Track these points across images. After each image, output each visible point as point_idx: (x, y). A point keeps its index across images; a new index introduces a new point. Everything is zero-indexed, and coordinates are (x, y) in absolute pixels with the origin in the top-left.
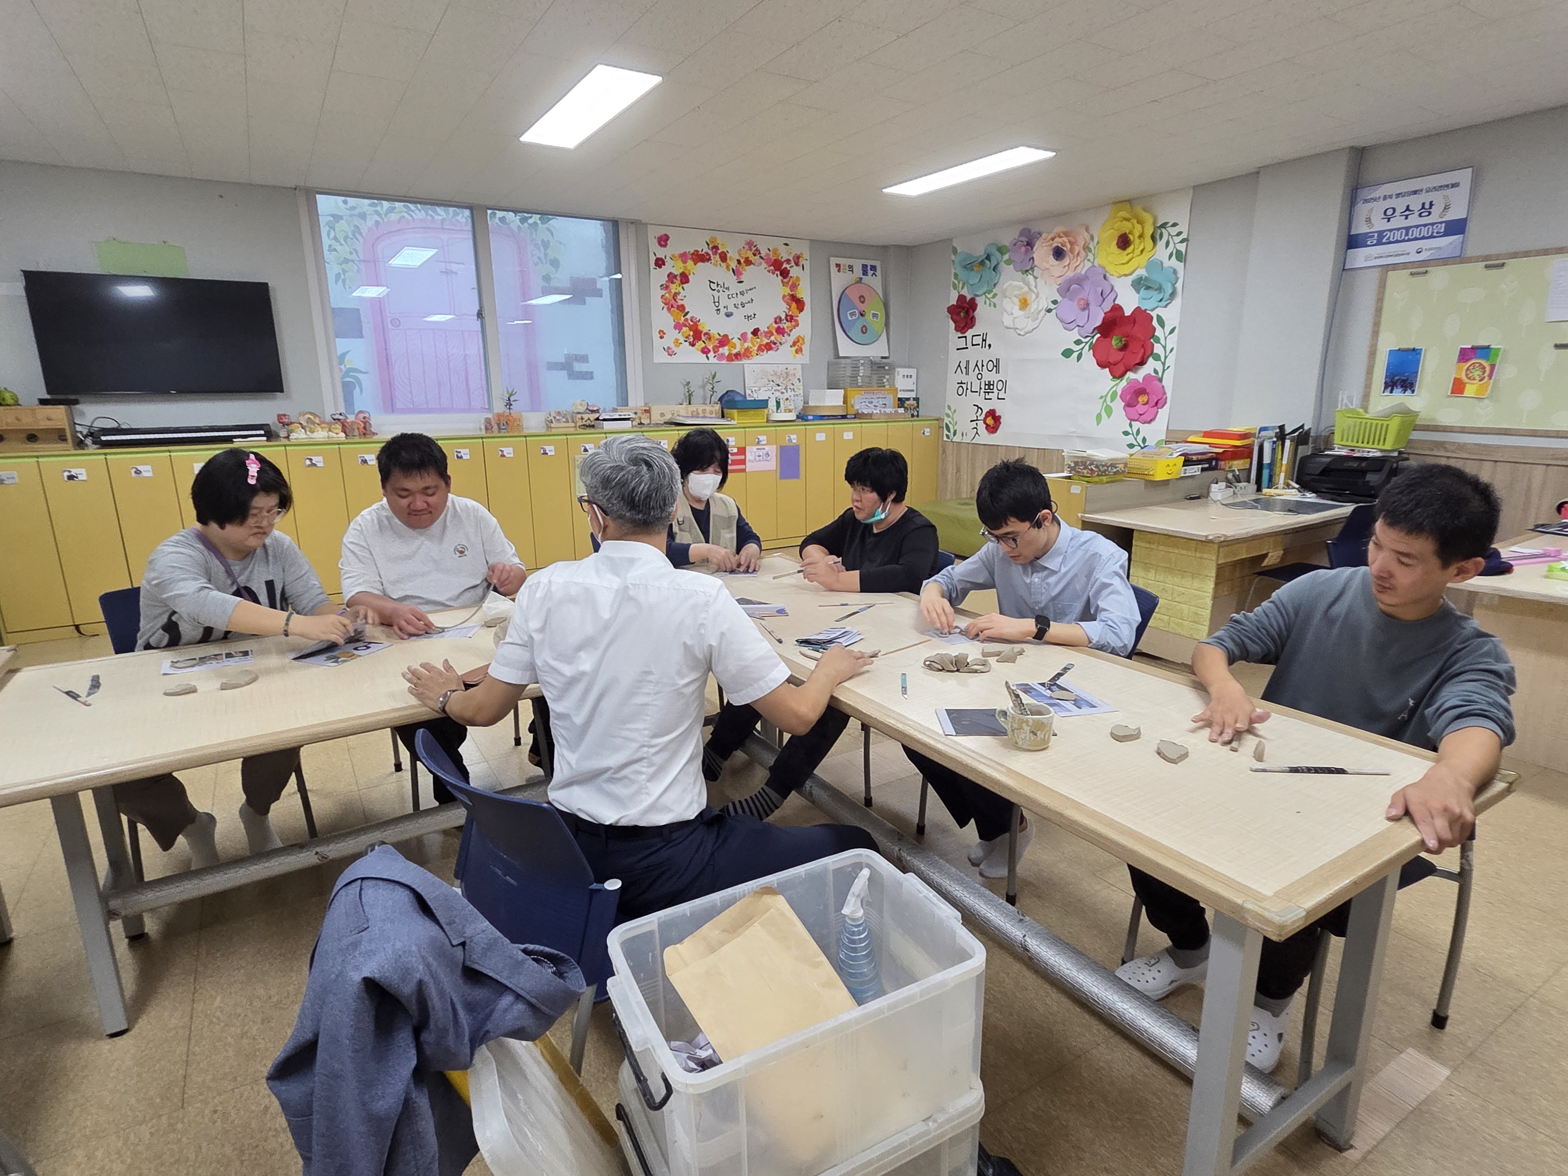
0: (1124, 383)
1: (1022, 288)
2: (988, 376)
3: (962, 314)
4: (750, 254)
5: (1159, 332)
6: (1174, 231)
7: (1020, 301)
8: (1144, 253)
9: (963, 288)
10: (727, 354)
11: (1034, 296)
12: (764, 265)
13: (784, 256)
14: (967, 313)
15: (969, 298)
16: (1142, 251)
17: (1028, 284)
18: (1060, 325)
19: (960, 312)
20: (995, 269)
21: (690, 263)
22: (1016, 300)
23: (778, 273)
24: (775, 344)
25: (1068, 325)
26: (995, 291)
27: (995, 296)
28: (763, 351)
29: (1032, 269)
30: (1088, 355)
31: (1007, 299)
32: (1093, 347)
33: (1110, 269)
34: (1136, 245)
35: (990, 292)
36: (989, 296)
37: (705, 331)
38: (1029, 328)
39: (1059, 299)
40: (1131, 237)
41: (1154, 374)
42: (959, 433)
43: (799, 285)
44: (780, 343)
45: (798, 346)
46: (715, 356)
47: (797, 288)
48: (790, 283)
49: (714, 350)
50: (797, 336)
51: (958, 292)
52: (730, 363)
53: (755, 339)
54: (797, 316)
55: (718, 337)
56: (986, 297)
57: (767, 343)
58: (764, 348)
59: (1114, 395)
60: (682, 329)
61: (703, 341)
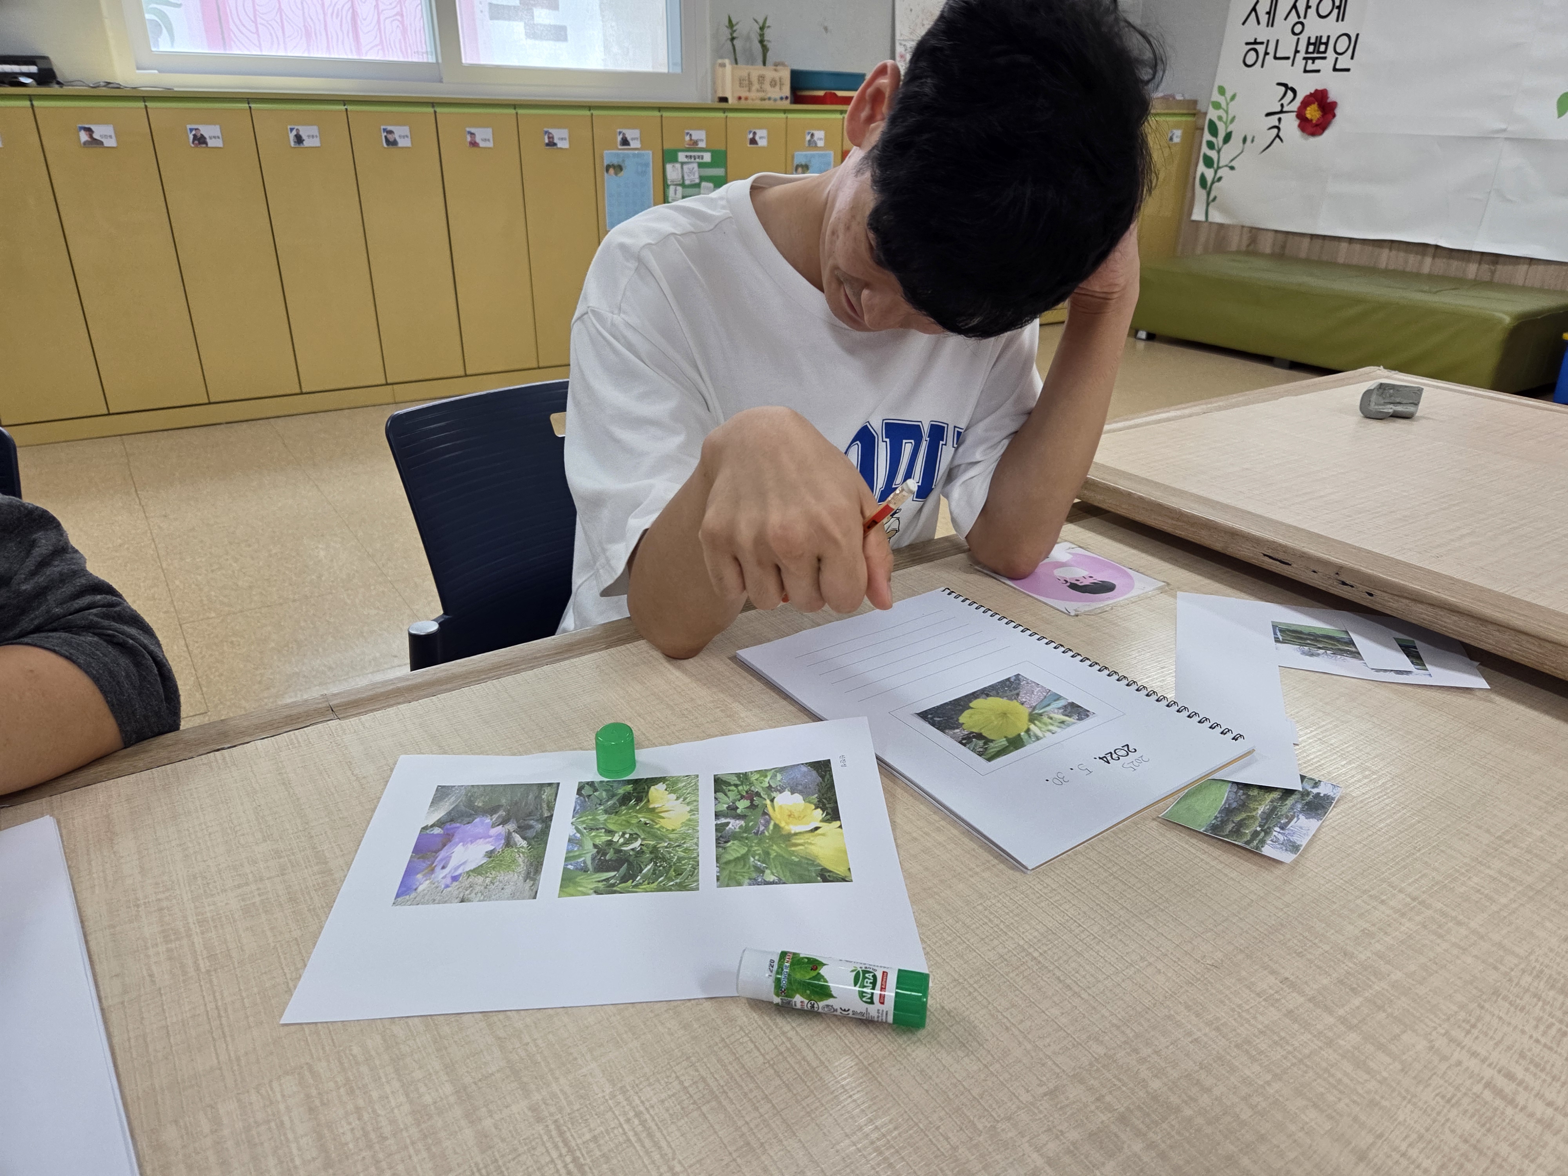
2: (1318, 28)
42: (1236, 139)
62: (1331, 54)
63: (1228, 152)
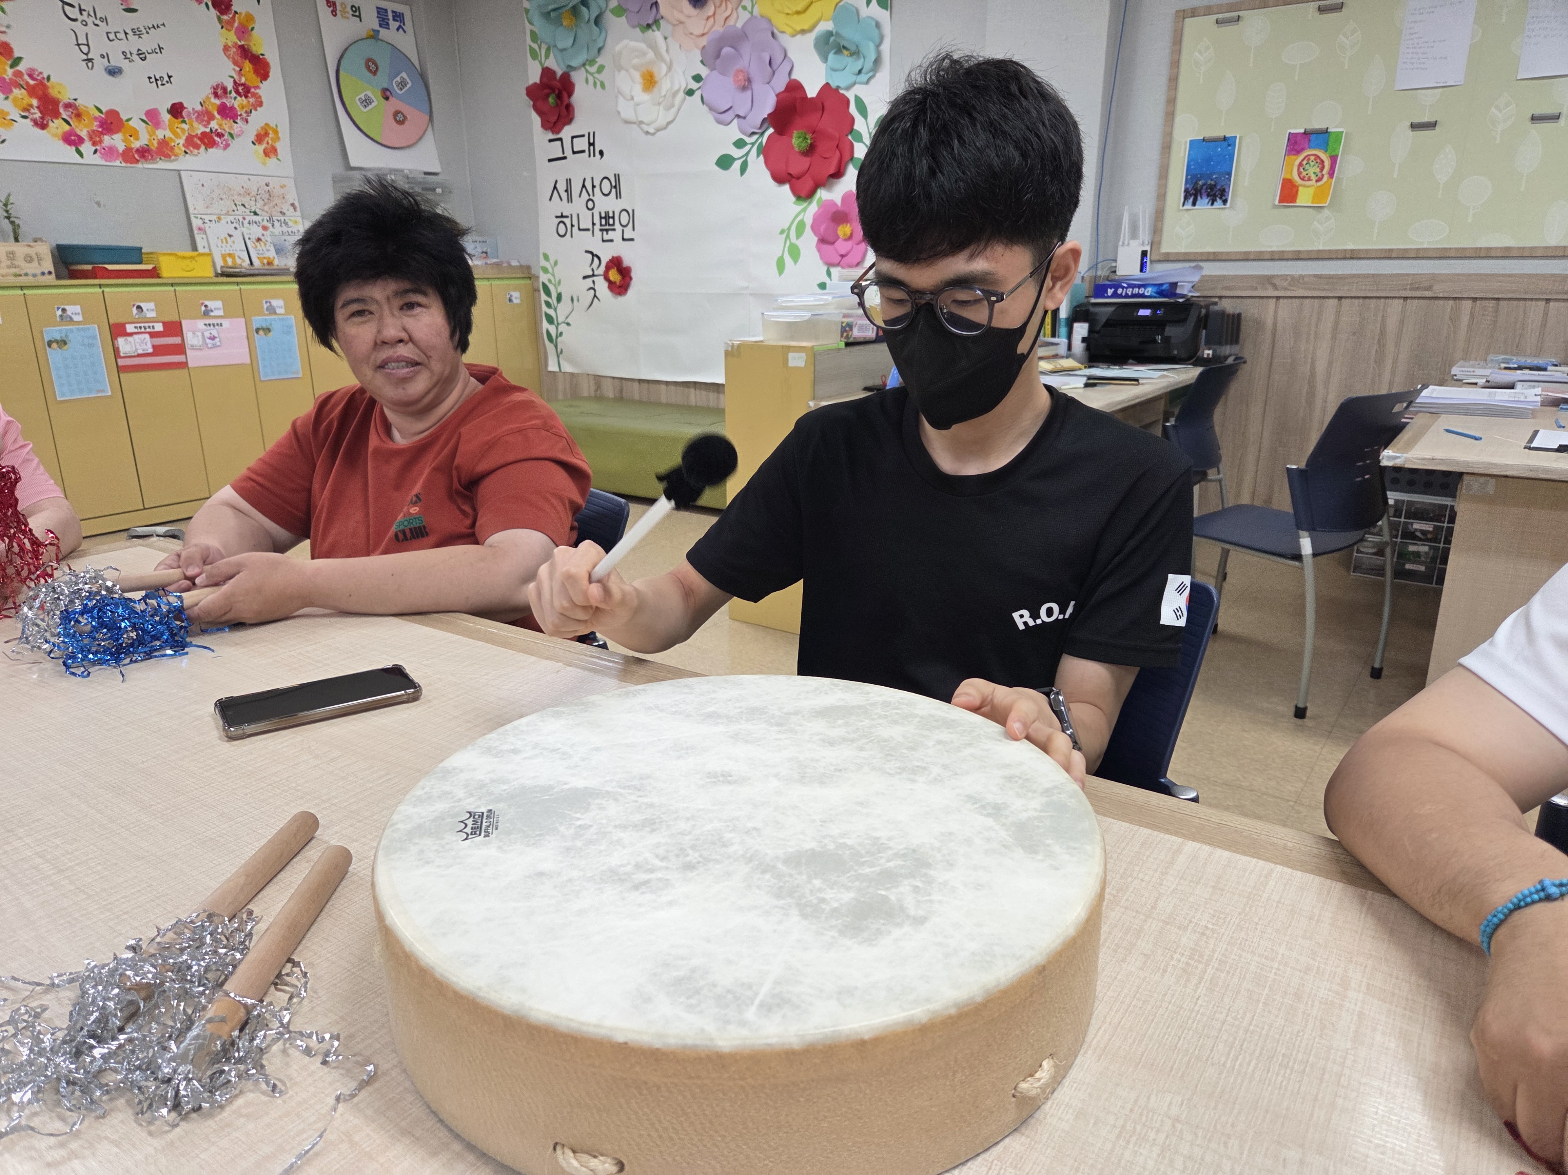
0: (813, 207)
1: (645, 54)
2: (605, 204)
3: (551, 100)
5: (858, 127)
7: (643, 76)
9: (547, 56)
10: (121, 148)
11: (664, 68)
14: (559, 97)
15: (559, 73)
17: (653, 47)
18: (710, 117)
19: (547, 96)
20: (597, 21)
22: (637, 76)
24: (220, 135)
25: (722, 115)
26: (600, 61)
27: (601, 69)
28: (197, 147)
29: (656, 22)
30: (757, 164)
31: (623, 73)
32: (765, 151)
33: (779, 21)
35: (592, 62)
36: (593, 69)
37: (66, 101)
38: (661, 122)
39: (704, 71)
42: (566, 298)
43: (253, 29)
44: (231, 135)
45: (268, 143)
46: (95, 152)
47: (251, 35)
48: (236, 25)
49: (91, 138)
50: (263, 125)
51: (540, 62)
52: (129, 165)
53: (176, 123)
54: (257, 87)
55: (97, 114)
56: (587, 71)
57: (203, 133)
58: (199, 142)
59: (801, 228)
60: (11, 91)
61: (65, 120)
62: (617, 226)
63: (562, 310)
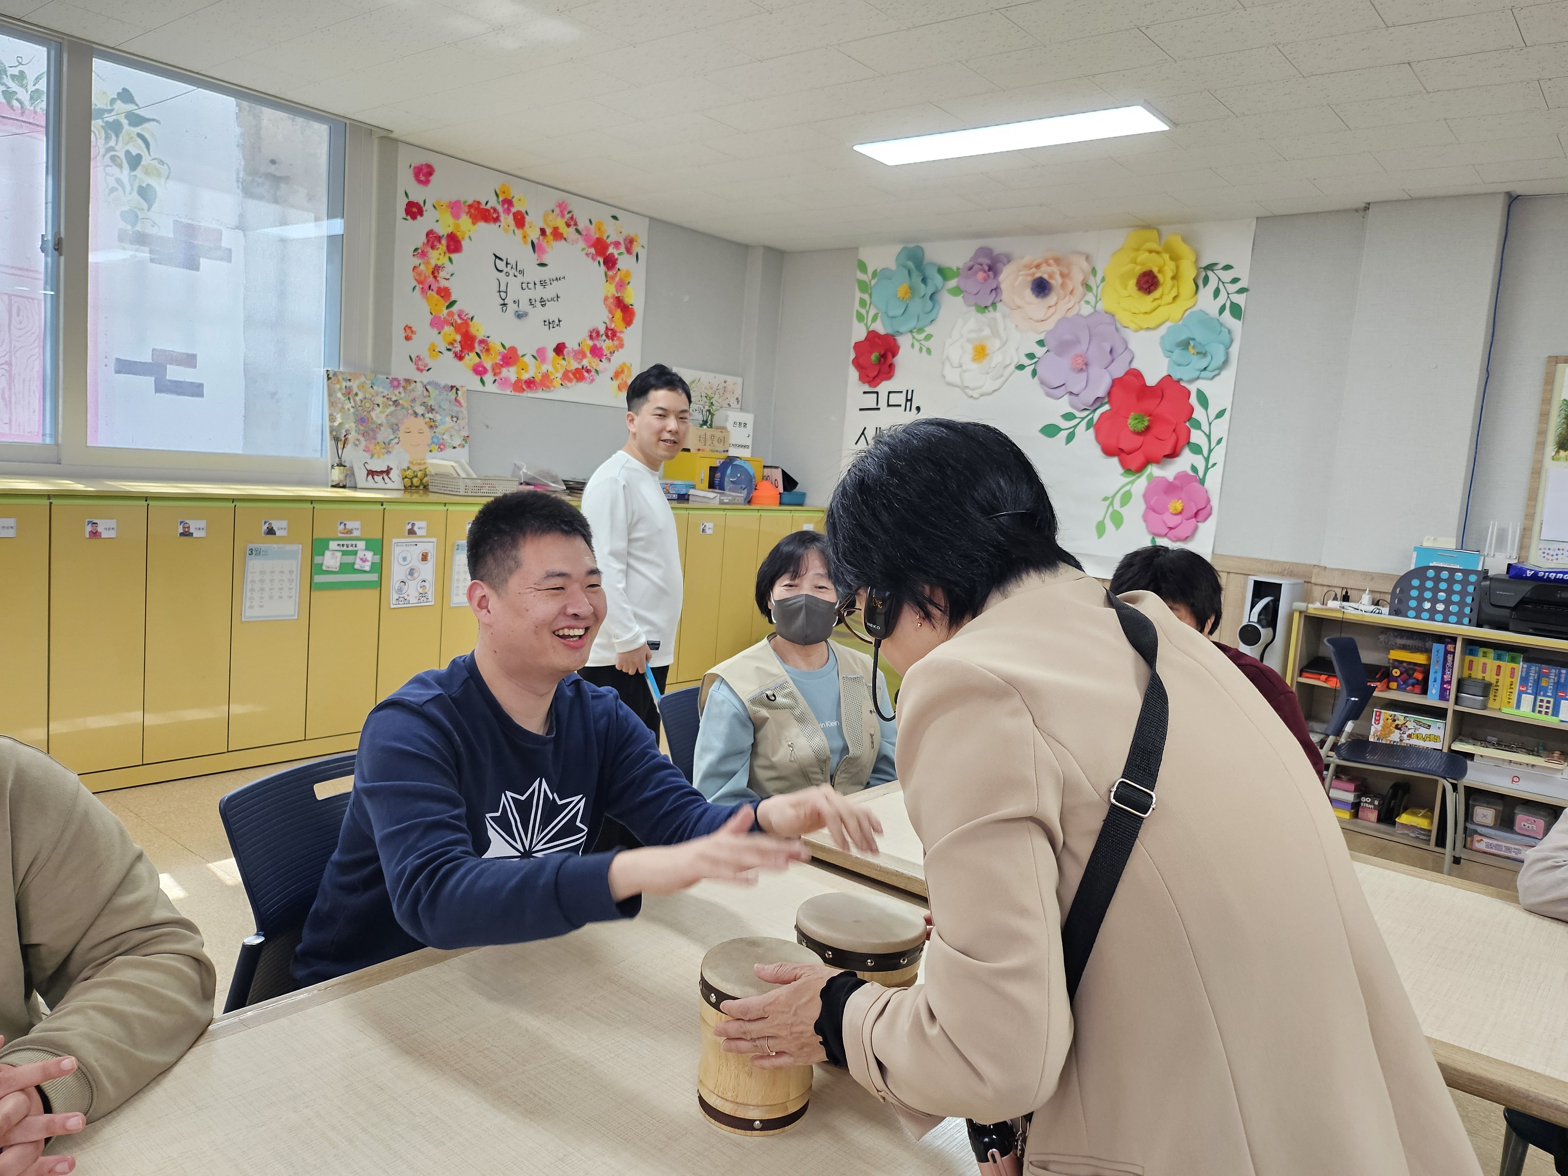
0: (1142, 481)
1: (981, 331)
3: (873, 358)
4: (561, 224)
5: (1199, 413)
6: (1227, 276)
7: (975, 349)
8: (1179, 302)
9: (874, 320)
10: (513, 378)
11: (998, 343)
12: (581, 244)
13: (612, 233)
14: (883, 357)
15: (884, 334)
16: (1175, 298)
17: (990, 325)
18: (1039, 390)
19: (869, 355)
20: (932, 297)
21: (465, 221)
22: (969, 347)
23: (602, 261)
24: (588, 371)
25: (1053, 390)
26: (929, 330)
27: (929, 337)
28: (570, 380)
29: (994, 304)
30: (1086, 438)
31: (952, 344)
32: (1097, 426)
33: (1123, 317)
34: (1166, 288)
35: (921, 330)
36: (921, 336)
37: (481, 337)
38: (988, 388)
39: (1039, 351)
40: (1160, 277)
41: (1192, 473)
43: (629, 283)
44: (596, 370)
45: (622, 380)
46: (495, 381)
47: (625, 288)
48: (617, 279)
49: (493, 370)
50: (621, 364)
51: (866, 325)
52: (517, 394)
53: (559, 359)
54: (622, 332)
55: (502, 349)
56: (914, 337)
57: (577, 369)
58: (572, 377)
59: (1126, 498)
60: (443, 328)
61: (477, 354)
